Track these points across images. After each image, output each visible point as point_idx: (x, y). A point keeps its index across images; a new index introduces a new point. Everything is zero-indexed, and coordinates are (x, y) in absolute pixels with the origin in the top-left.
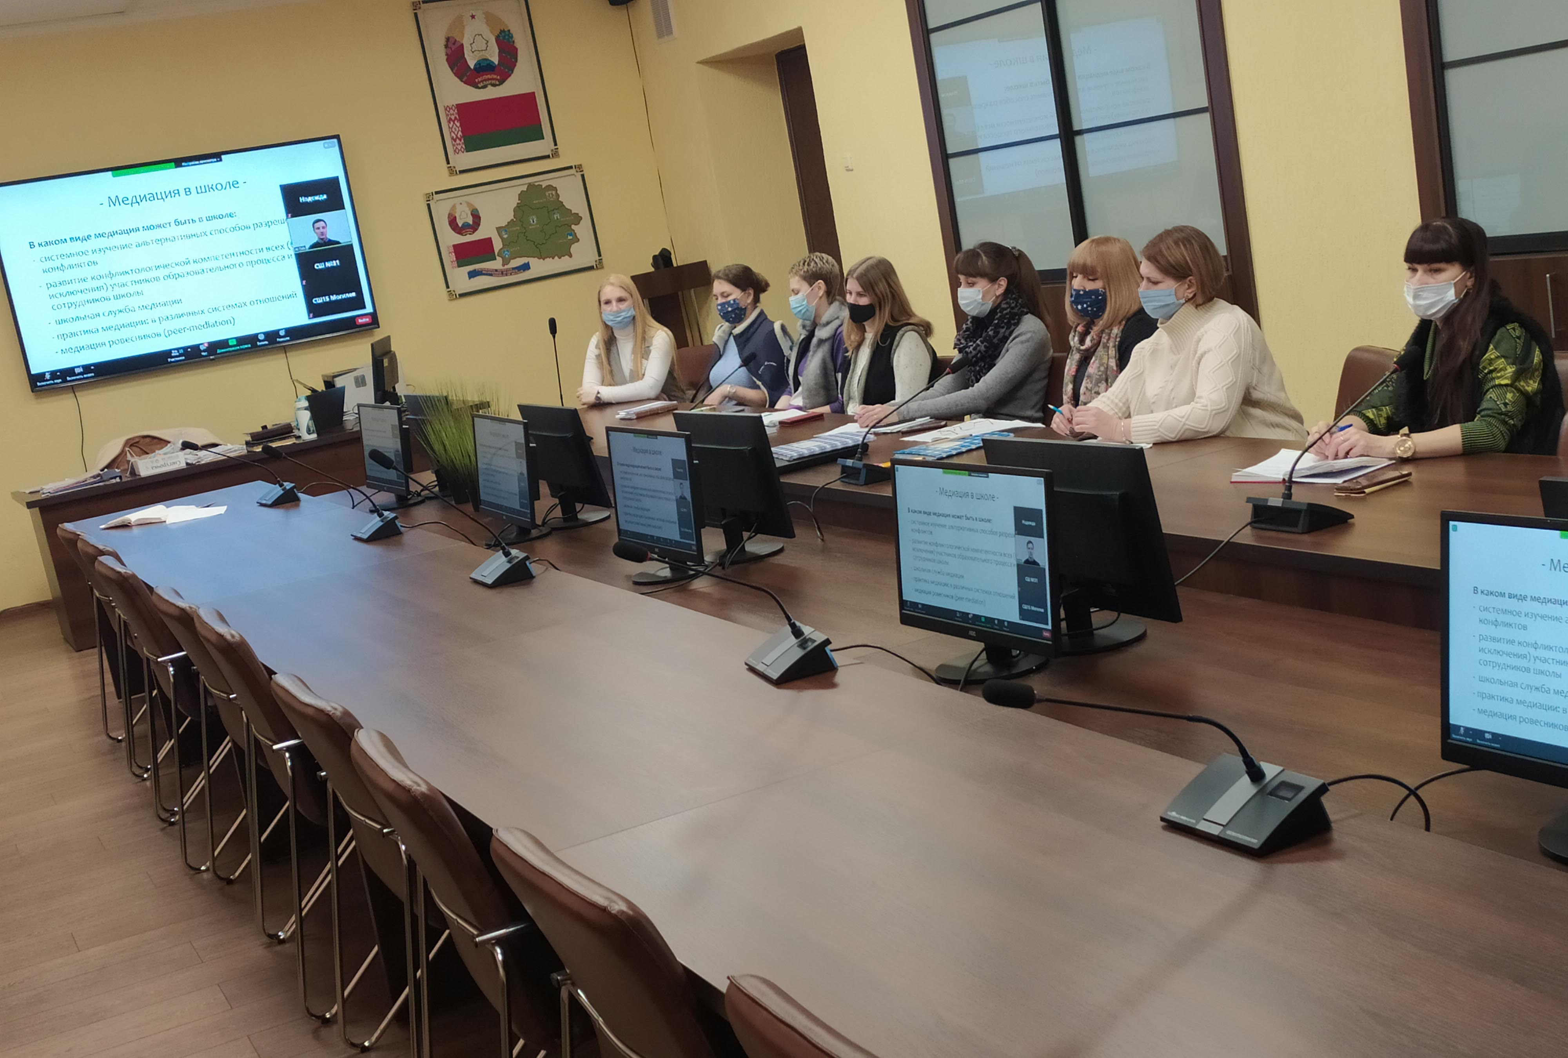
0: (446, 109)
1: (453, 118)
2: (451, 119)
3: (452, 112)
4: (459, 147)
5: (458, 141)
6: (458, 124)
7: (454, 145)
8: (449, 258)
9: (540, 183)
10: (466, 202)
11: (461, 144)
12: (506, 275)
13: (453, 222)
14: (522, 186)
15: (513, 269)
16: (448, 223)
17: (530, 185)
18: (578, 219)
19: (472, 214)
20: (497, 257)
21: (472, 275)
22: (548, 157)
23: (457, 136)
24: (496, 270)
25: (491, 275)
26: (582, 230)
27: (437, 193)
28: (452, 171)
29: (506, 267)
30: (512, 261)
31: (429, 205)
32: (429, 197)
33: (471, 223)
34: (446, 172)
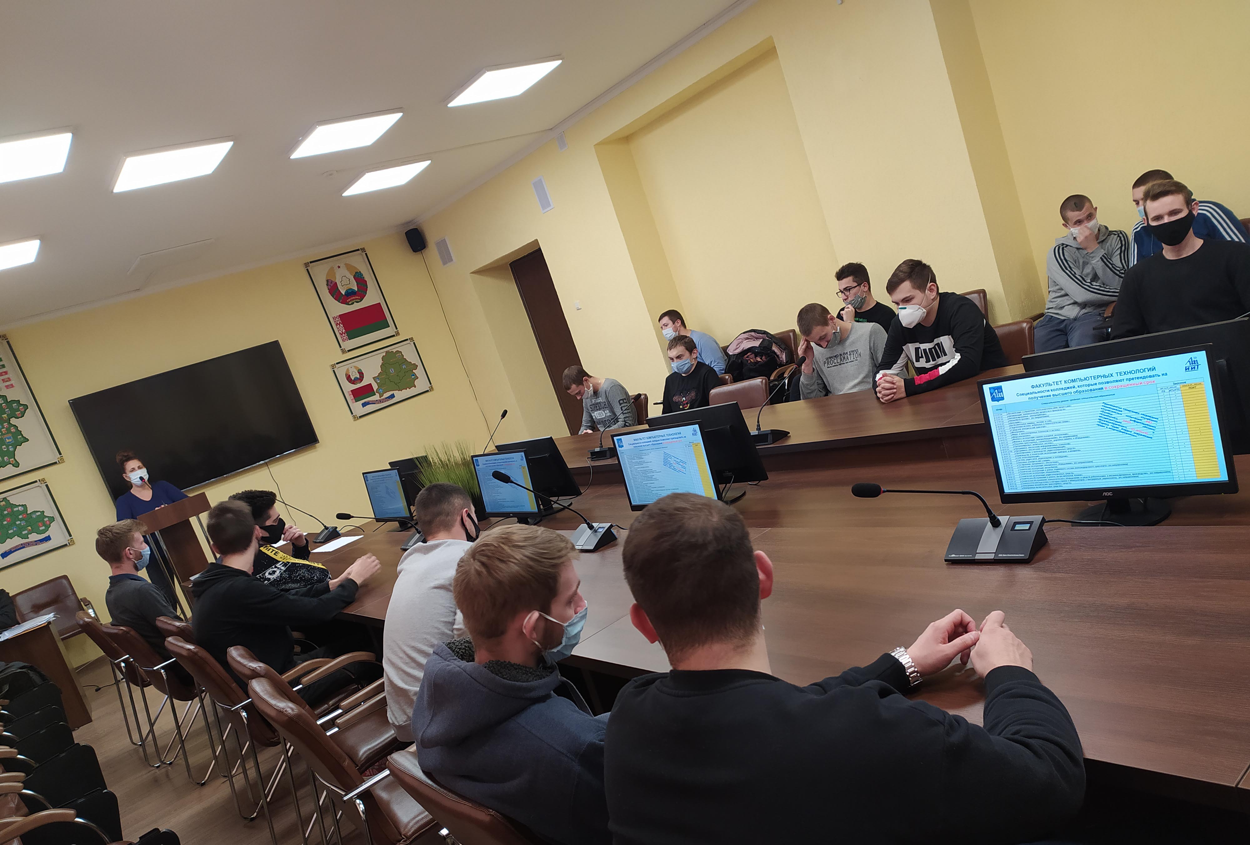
0: (334, 319)
1: (338, 322)
2: (337, 323)
3: (337, 320)
4: (345, 338)
5: (344, 335)
6: (342, 326)
7: (342, 337)
8: (350, 398)
9: (393, 350)
10: (355, 367)
11: (346, 337)
12: (383, 402)
13: (348, 378)
14: (383, 353)
15: (386, 398)
16: (346, 379)
17: (387, 352)
18: (416, 367)
19: (359, 373)
20: (376, 394)
21: (364, 405)
22: (394, 336)
23: (342, 332)
24: (377, 401)
25: (375, 403)
26: (419, 372)
27: (337, 363)
28: (344, 351)
29: (382, 398)
30: (384, 394)
31: (334, 371)
32: (333, 366)
33: (358, 377)
34: (340, 352)
